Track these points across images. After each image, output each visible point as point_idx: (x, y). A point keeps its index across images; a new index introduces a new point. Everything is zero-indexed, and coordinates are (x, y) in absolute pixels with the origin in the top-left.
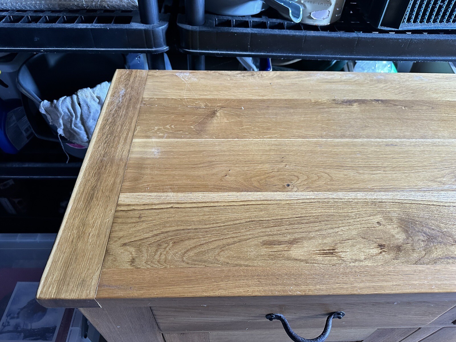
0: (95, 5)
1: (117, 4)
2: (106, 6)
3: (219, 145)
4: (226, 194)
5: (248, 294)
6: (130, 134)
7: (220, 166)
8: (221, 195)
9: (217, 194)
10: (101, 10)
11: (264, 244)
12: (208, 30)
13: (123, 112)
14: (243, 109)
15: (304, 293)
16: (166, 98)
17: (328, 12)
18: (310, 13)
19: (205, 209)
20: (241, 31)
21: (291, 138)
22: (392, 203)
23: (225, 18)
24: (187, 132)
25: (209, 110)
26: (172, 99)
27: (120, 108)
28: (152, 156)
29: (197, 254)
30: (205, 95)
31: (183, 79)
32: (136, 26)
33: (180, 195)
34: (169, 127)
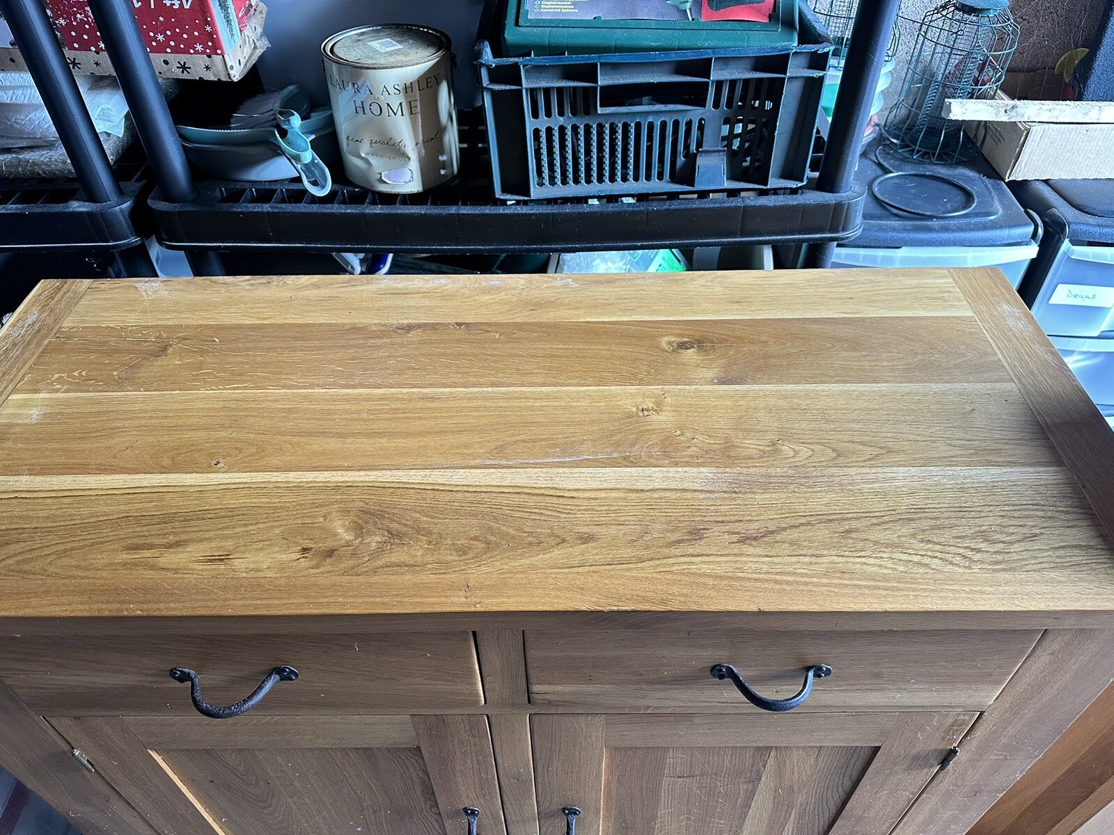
0: (22, 171)
1: (58, 168)
2: (41, 172)
3: (143, 402)
4: (110, 477)
5: (64, 614)
6: (11, 387)
7: (125, 434)
8: (103, 478)
9: (94, 478)
10: (32, 179)
11: (127, 549)
12: (193, 209)
13: (16, 352)
14: (217, 341)
15: (145, 614)
16: (98, 327)
17: (410, 172)
18: (381, 174)
19: (65, 500)
20: (251, 210)
21: (269, 389)
22: (366, 488)
23: (238, 186)
24: (100, 382)
25: (159, 345)
26: (108, 327)
27: (15, 345)
28: (28, 421)
29: (18, 563)
30: (169, 319)
31: (144, 293)
32: (77, 206)
33: (38, 479)
34: (77, 375)
